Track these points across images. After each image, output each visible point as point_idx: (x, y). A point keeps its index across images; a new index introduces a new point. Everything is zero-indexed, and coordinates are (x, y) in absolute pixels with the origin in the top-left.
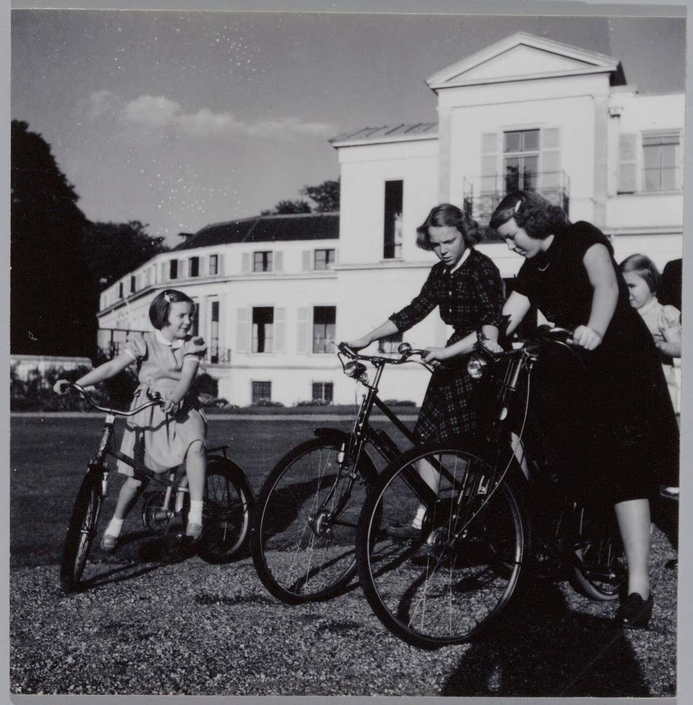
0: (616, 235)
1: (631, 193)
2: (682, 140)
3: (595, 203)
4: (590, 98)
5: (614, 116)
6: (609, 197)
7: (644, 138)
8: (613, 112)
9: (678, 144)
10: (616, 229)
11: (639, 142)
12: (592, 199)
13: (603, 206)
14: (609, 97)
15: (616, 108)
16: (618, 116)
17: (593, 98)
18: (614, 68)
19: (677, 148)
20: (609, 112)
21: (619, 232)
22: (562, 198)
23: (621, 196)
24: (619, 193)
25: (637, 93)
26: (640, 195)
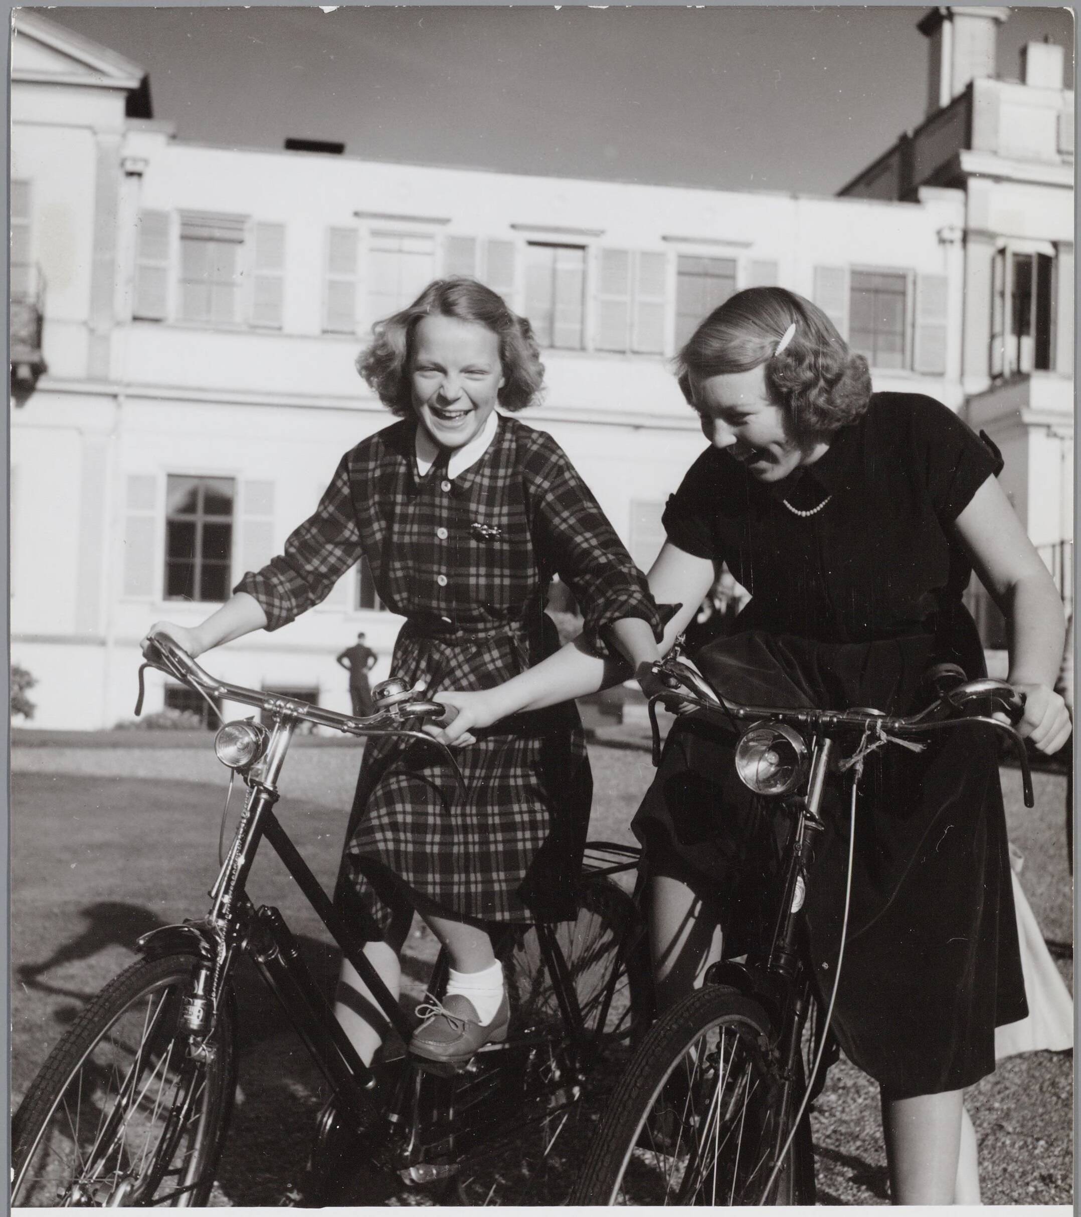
0: (129, 396)
1: (156, 321)
2: (249, 237)
3: (92, 331)
4: (87, 134)
5: (131, 174)
6: (119, 324)
7: (184, 224)
8: (130, 167)
9: (241, 242)
10: (129, 385)
11: (175, 231)
12: (85, 323)
13: (106, 339)
14: (124, 136)
15: (135, 160)
16: (139, 175)
17: (95, 133)
18: (134, 84)
19: (239, 250)
20: (122, 164)
21: (131, 391)
22: (33, 316)
23: (139, 324)
24: (136, 319)
25: (174, 137)
26: (173, 327)
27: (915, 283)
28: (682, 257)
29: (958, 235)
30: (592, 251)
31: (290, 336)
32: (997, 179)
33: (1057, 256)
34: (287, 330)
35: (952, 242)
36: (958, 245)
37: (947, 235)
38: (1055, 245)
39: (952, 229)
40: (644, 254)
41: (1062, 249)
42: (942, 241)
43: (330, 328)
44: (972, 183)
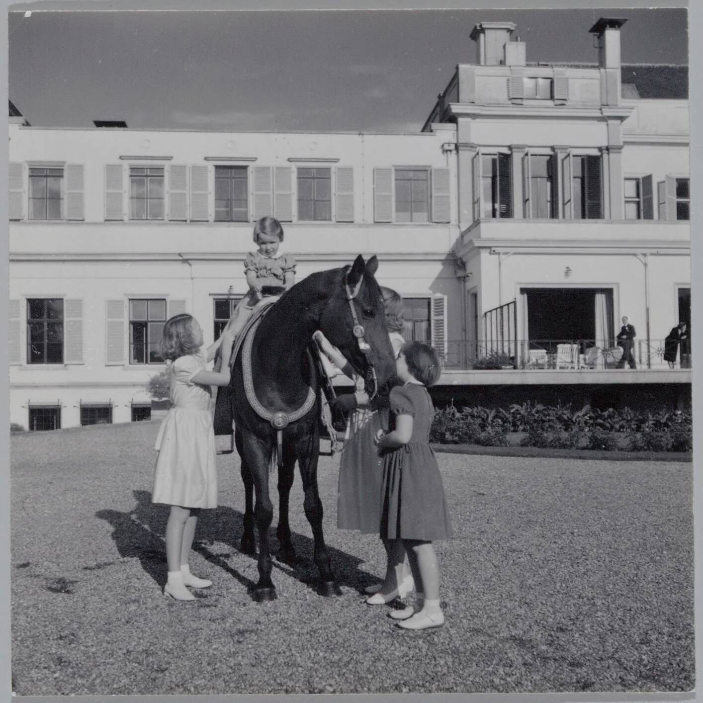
1: (18, 220)
2: (65, 174)
7: (30, 169)
9: (62, 176)
11: (26, 173)
19: (61, 181)
23: (12, 223)
24: (11, 220)
25: (24, 125)
26: (25, 223)
27: (431, 174)
28: (299, 169)
29: (452, 147)
30: (250, 170)
31: (88, 224)
32: (474, 116)
33: (512, 153)
34: (86, 221)
35: (451, 151)
36: (454, 152)
37: (446, 147)
38: (510, 148)
39: (449, 144)
40: (278, 168)
41: (513, 150)
42: (445, 151)
43: (108, 218)
44: (460, 120)
